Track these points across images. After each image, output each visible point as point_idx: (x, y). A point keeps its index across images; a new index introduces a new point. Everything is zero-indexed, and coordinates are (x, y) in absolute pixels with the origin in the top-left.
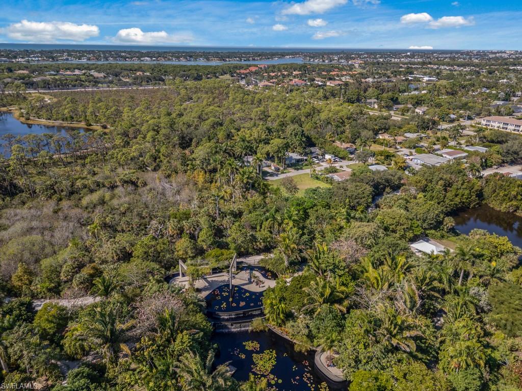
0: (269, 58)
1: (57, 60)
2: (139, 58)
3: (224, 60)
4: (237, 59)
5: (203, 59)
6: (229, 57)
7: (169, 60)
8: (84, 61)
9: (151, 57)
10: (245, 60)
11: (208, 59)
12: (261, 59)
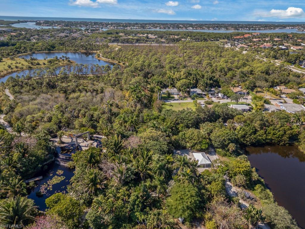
0: (271, 29)
1: (145, 29)
2: (186, 28)
3: (237, 29)
4: (247, 29)
5: (224, 29)
6: (242, 28)
7: (203, 29)
8: (158, 29)
9: (193, 27)
10: (252, 30)
11: (227, 29)
12: (264, 29)
